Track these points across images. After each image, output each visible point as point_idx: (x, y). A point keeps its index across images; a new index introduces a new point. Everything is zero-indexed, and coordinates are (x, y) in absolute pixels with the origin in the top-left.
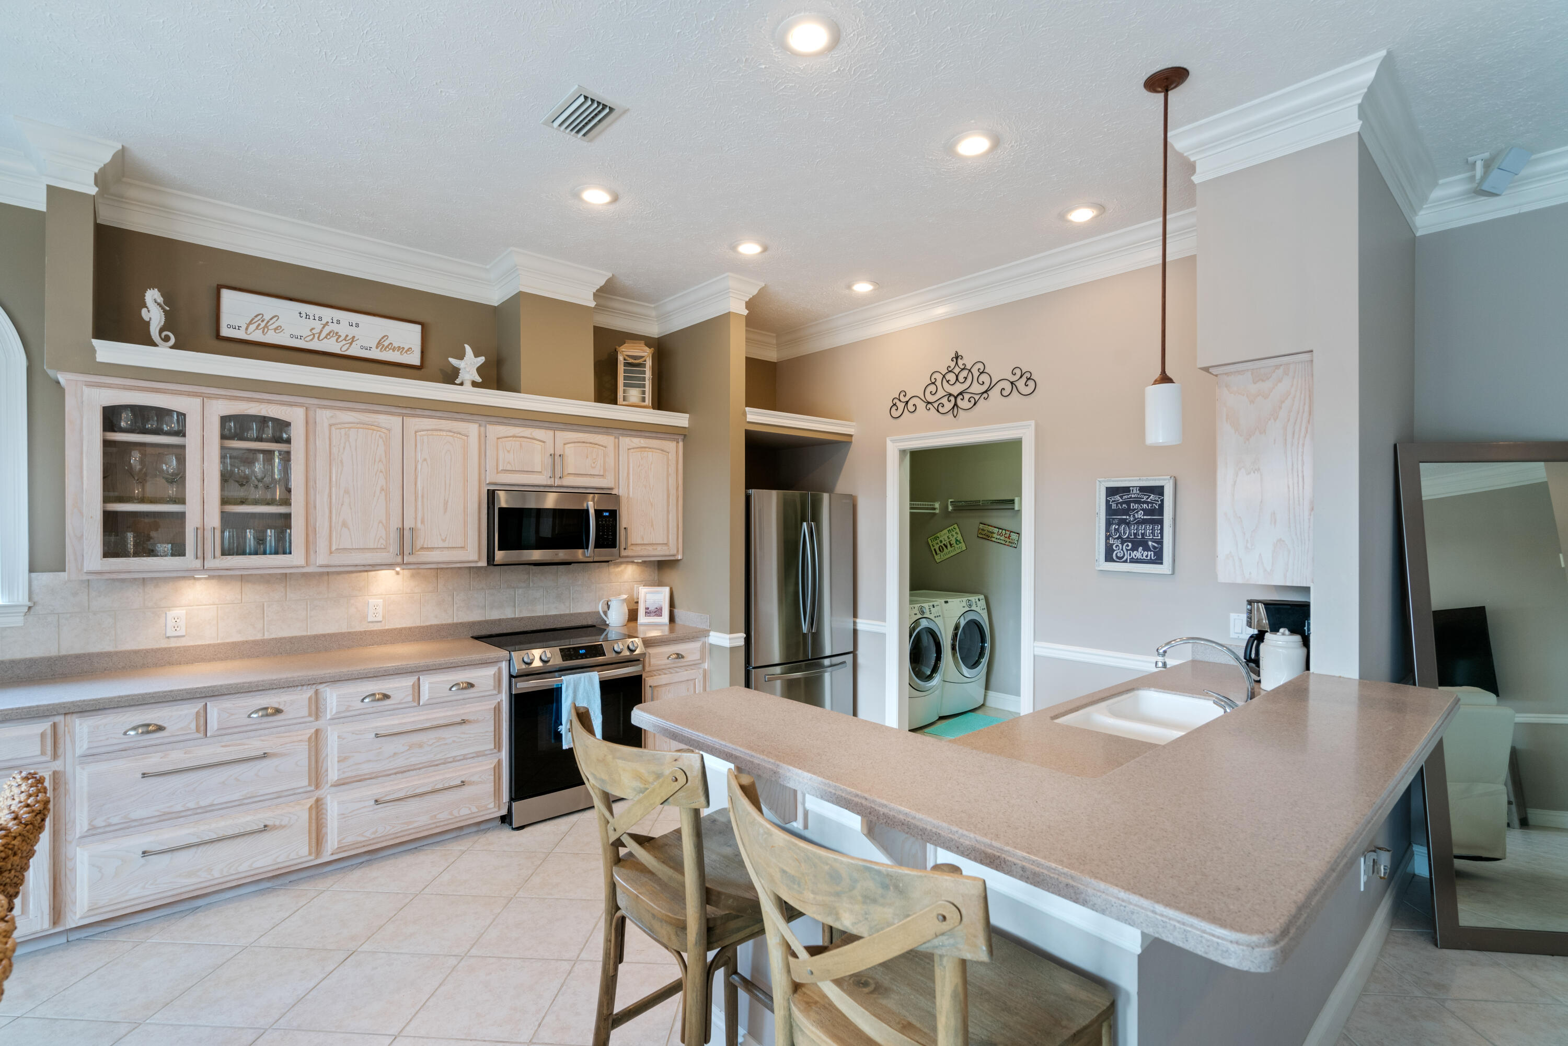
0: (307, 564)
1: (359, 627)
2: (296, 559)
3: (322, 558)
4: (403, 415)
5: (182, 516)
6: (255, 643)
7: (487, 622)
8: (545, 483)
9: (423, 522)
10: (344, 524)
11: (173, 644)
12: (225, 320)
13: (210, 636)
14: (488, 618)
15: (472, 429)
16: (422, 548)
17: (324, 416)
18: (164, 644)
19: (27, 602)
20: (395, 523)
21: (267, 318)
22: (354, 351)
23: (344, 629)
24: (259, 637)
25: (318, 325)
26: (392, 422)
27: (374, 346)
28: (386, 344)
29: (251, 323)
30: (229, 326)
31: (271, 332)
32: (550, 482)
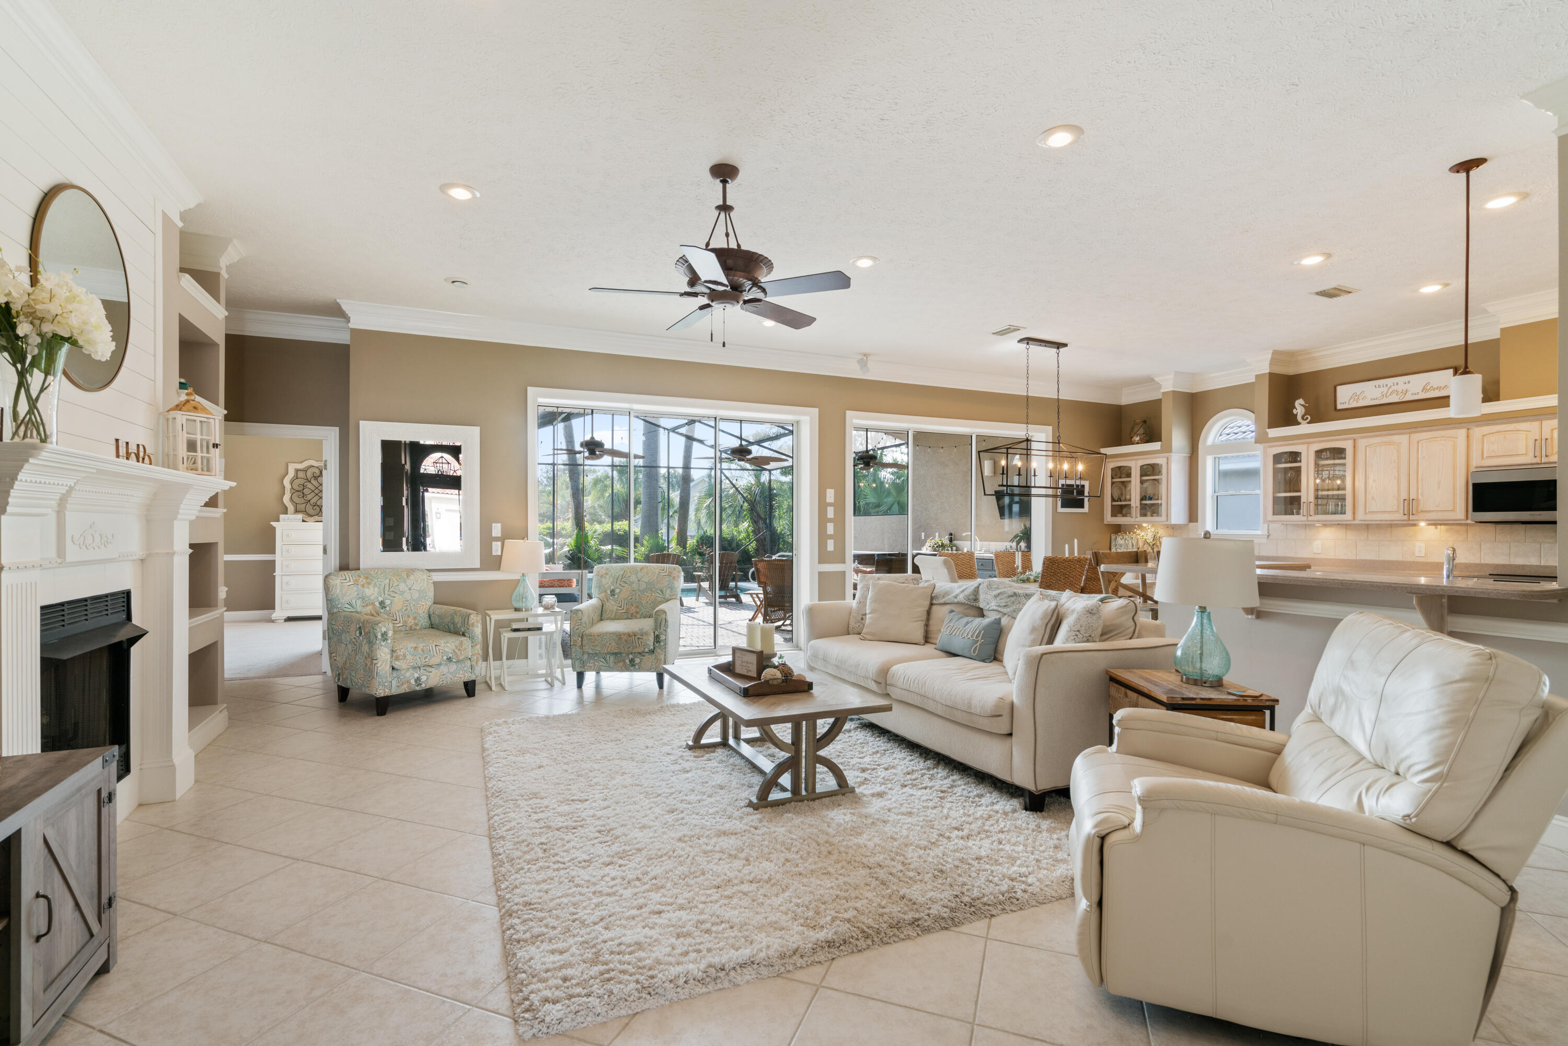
0: (1354, 519)
1: (1409, 558)
2: (1348, 516)
3: (1361, 516)
4: (1410, 433)
5: (1299, 497)
6: (1352, 561)
7: (1511, 565)
8: (1529, 461)
9: (1422, 495)
10: (1373, 498)
11: (1317, 556)
12: (1339, 400)
13: (1331, 555)
14: (1512, 563)
15: (1462, 432)
16: (1422, 511)
17: (1362, 443)
18: (1312, 556)
19: (1266, 533)
20: (1404, 496)
21: (1358, 394)
22: (1409, 397)
23: (1400, 559)
24: (1354, 558)
25: (1385, 389)
26: (1403, 439)
27: (1420, 391)
28: (1428, 388)
29: (1351, 399)
30: (1341, 403)
31: (1361, 401)
32: (1534, 460)
